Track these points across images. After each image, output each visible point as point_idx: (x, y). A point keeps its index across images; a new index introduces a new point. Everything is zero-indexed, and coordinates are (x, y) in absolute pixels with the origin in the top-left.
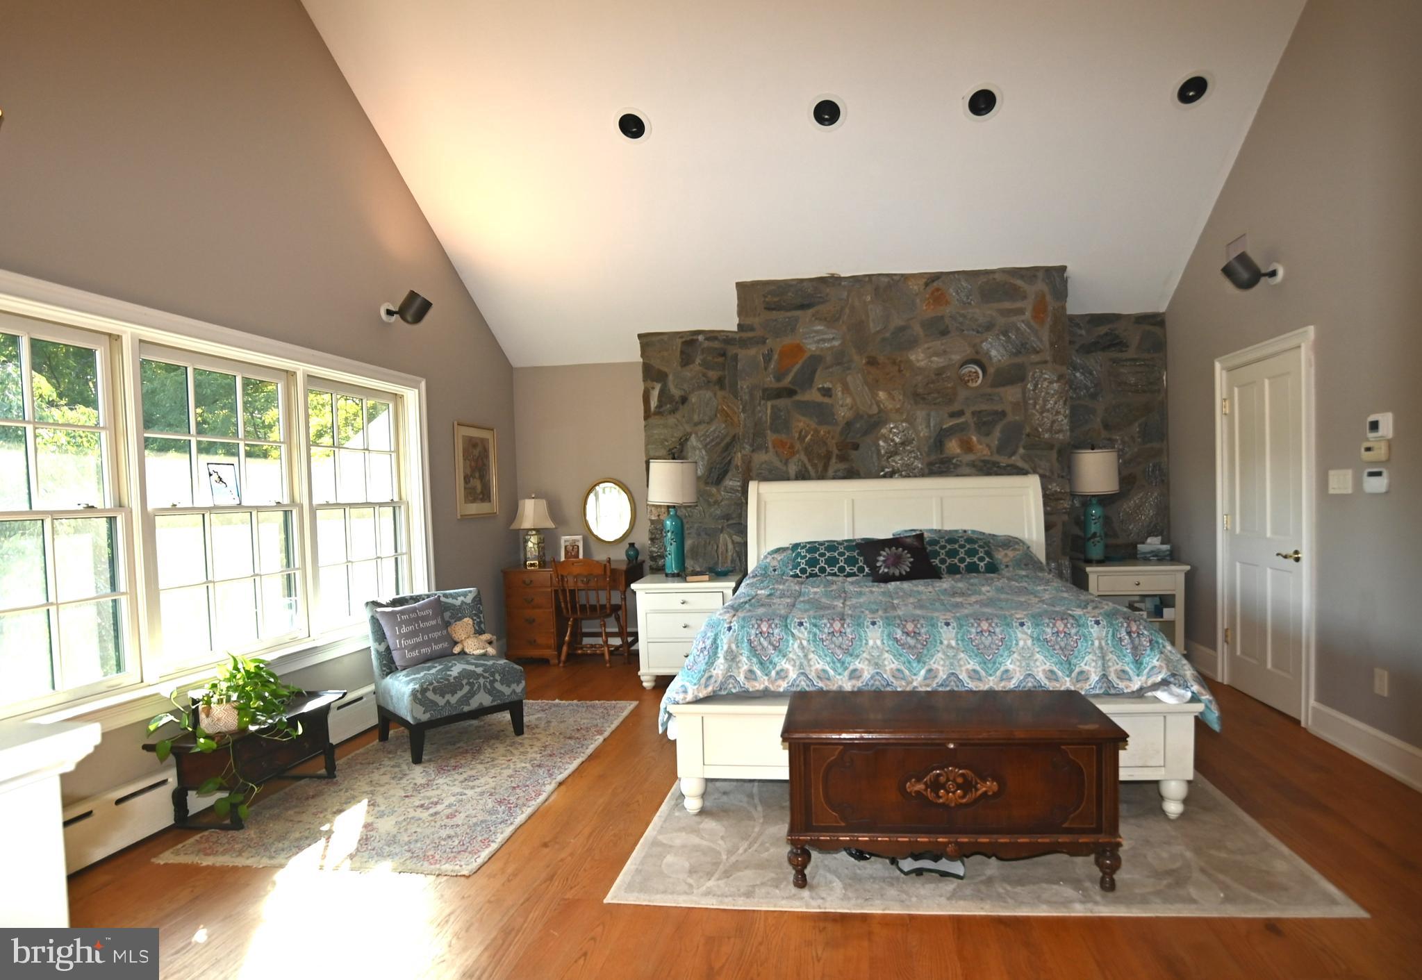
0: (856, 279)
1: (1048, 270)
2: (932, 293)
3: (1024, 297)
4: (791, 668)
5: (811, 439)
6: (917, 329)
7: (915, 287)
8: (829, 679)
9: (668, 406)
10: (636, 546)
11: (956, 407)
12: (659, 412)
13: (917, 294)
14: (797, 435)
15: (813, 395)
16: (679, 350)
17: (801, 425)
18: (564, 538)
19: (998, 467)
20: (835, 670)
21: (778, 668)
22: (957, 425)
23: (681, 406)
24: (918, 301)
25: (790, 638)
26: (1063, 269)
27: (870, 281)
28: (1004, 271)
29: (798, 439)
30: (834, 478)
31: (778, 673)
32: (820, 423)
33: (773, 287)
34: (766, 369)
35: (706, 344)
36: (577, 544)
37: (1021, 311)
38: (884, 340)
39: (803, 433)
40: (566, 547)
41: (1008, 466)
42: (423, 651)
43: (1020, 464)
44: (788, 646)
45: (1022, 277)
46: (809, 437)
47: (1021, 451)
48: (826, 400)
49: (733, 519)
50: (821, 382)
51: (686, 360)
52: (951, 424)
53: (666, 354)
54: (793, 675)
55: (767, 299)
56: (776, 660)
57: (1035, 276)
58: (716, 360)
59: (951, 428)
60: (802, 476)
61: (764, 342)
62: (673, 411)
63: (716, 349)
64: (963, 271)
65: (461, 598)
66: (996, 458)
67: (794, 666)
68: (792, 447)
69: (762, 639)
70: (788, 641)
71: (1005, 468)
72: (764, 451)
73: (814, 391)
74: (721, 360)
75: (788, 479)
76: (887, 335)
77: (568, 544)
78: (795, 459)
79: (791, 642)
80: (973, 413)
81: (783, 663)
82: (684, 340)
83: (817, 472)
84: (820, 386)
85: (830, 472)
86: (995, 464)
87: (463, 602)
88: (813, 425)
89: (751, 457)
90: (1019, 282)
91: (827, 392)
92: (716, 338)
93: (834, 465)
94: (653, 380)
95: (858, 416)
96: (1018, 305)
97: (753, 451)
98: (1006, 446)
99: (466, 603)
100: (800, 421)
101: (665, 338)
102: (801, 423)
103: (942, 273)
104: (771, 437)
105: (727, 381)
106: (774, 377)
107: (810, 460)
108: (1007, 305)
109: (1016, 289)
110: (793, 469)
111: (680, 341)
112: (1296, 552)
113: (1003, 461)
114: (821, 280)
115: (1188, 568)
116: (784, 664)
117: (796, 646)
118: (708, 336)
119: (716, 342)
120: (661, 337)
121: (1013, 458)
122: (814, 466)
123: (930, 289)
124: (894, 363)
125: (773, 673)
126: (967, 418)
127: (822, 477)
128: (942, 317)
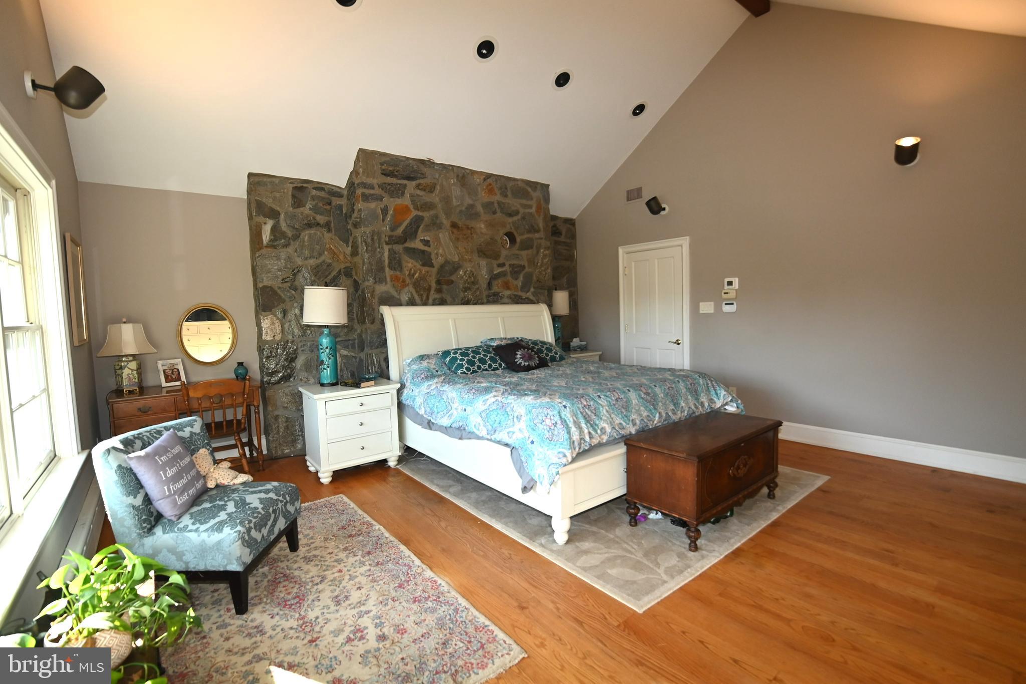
0: (443, 166)
1: (542, 185)
2: (487, 186)
3: (532, 199)
4: (606, 426)
5: (419, 276)
6: (480, 209)
7: (478, 180)
8: (624, 428)
9: (283, 241)
10: (244, 364)
11: (501, 261)
12: (272, 245)
13: (479, 185)
14: (407, 273)
15: (417, 244)
16: (290, 193)
17: (410, 265)
18: (160, 363)
19: (522, 299)
20: (625, 422)
21: (600, 427)
22: (502, 272)
23: (292, 242)
24: (479, 189)
25: (600, 406)
26: (548, 186)
27: (453, 170)
28: (523, 181)
29: (409, 275)
30: (434, 304)
31: (601, 431)
32: (424, 265)
33: (388, 159)
34: (384, 220)
35: (314, 192)
36: (176, 367)
37: (530, 207)
38: (461, 211)
39: (412, 272)
40: (164, 371)
41: (526, 298)
42: (191, 492)
43: (532, 297)
44: (600, 412)
45: (530, 187)
46: (417, 274)
47: (532, 290)
48: (426, 248)
49: (340, 337)
50: (421, 235)
51: (298, 203)
52: (498, 271)
53: (278, 195)
54: (608, 430)
55: (383, 167)
56: (597, 422)
57: (536, 187)
58: (325, 207)
59: (499, 273)
60: (412, 303)
61: (381, 200)
62: (286, 246)
63: (323, 198)
64: (503, 176)
65: (188, 430)
66: (520, 293)
67: (608, 424)
68: (404, 281)
69: (587, 410)
70: (599, 409)
71: (524, 299)
72: (384, 283)
73: (417, 241)
74: (328, 207)
75: (401, 305)
76: (463, 208)
77: (165, 368)
78: (406, 289)
79: (601, 409)
80: (510, 265)
81: (601, 424)
82: (294, 185)
83: (422, 300)
84: (422, 238)
85: (430, 301)
86: (520, 297)
87: (192, 433)
88: (418, 266)
89: (374, 288)
90: (529, 190)
91: (426, 243)
92: (322, 189)
93: (433, 295)
94: (265, 216)
95: (447, 262)
96: (529, 203)
97: (375, 282)
98: (525, 287)
99: (195, 434)
100: (409, 263)
101: (277, 181)
102: (410, 264)
103: (492, 174)
104: (388, 272)
105: (332, 225)
106: (390, 228)
107: (417, 292)
108: (524, 202)
109: (528, 193)
110: (405, 298)
111: (292, 186)
112: (677, 340)
113: (524, 295)
114: (422, 162)
115: (601, 353)
116: (603, 424)
117: (604, 411)
118: (316, 186)
119: (323, 193)
120: (274, 179)
121: (528, 294)
122: (421, 296)
123: (486, 183)
124: (468, 228)
125: (599, 431)
126: (507, 268)
127: (425, 304)
128: (493, 203)
